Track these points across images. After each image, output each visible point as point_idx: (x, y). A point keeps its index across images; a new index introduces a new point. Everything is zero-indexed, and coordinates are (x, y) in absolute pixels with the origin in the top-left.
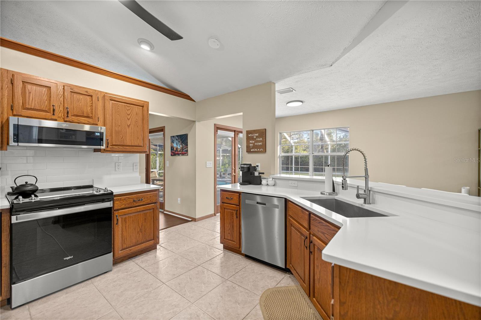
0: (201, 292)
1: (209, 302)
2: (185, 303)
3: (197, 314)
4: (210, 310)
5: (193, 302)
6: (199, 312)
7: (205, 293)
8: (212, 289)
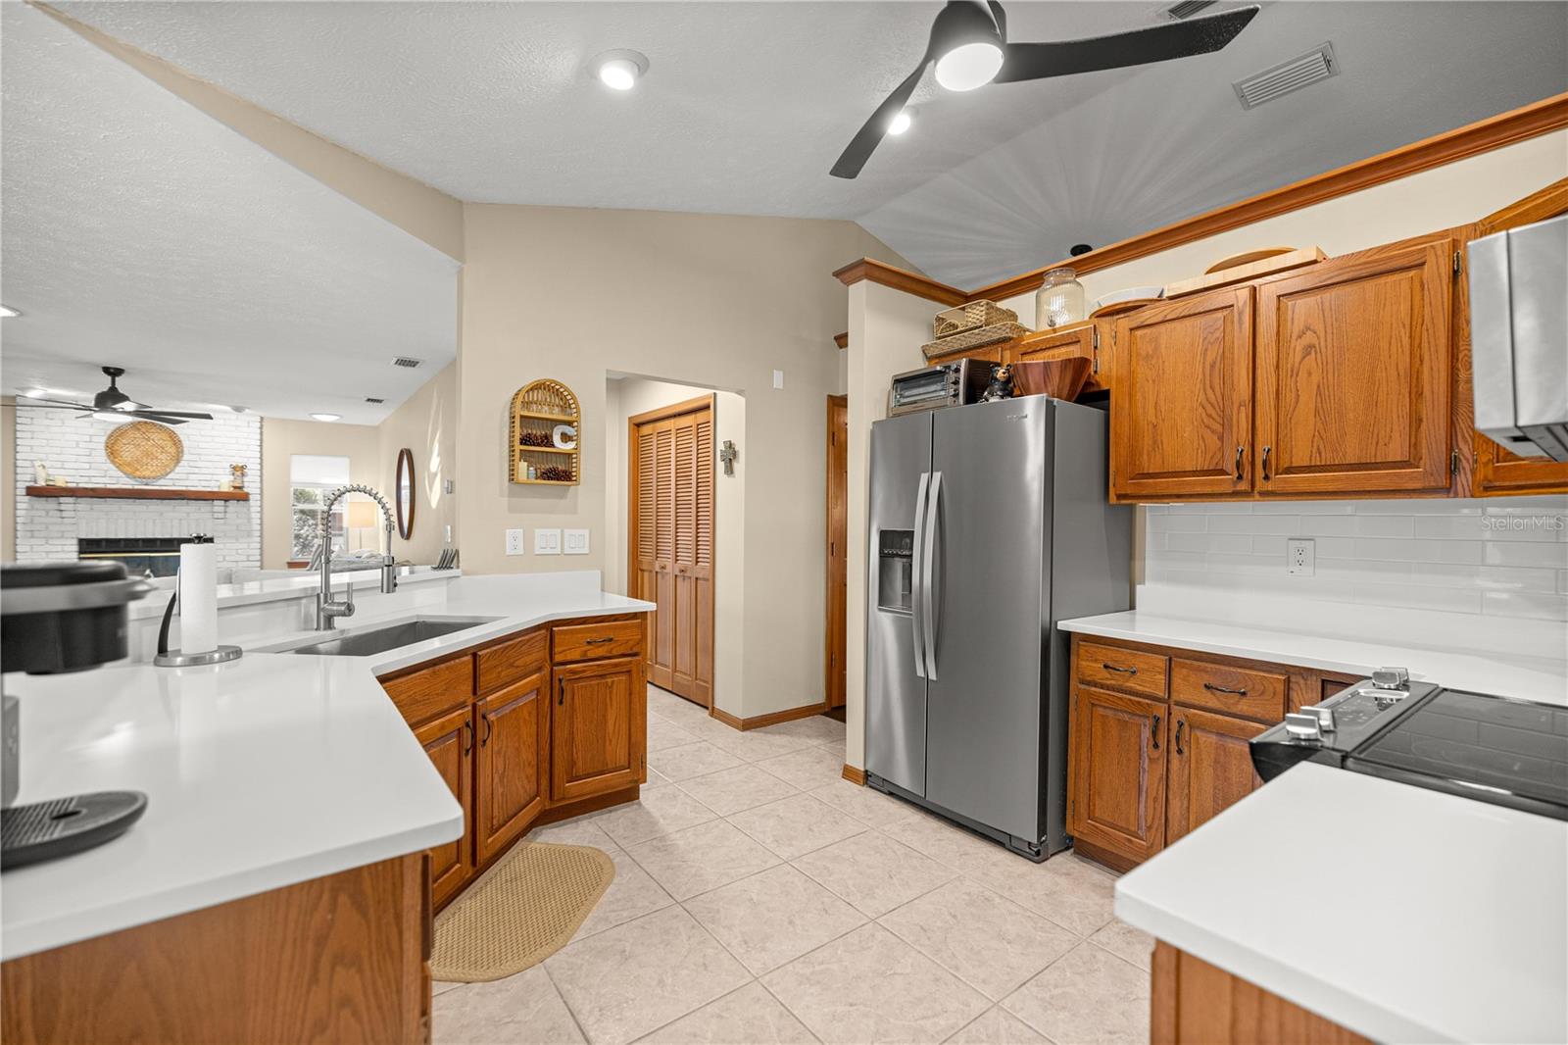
0: (724, 1014)
1: (705, 972)
2: (778, 983)
3: (748, 947)
4: (710, 951)
5: (756, 983)
6: (741, 951)
7: (709, 1008)
8: (678, 1024)
